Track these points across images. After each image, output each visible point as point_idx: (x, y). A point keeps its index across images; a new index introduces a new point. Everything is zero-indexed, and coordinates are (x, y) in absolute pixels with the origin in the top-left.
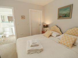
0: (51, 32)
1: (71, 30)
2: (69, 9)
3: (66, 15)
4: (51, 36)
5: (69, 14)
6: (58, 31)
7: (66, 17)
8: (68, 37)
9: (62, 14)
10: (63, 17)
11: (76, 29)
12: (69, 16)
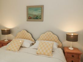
0: (21, 41)
1: (44, 35)
2: (40, 11)
3: (37, 16)
4: (21, 47)
5: (41, 16)
6: (29, 38)
7: (38, 19)
8: (42, 44)
9: (32, 15)
10: (34, 19)
11: (49, 34)
12: (41, 19)
